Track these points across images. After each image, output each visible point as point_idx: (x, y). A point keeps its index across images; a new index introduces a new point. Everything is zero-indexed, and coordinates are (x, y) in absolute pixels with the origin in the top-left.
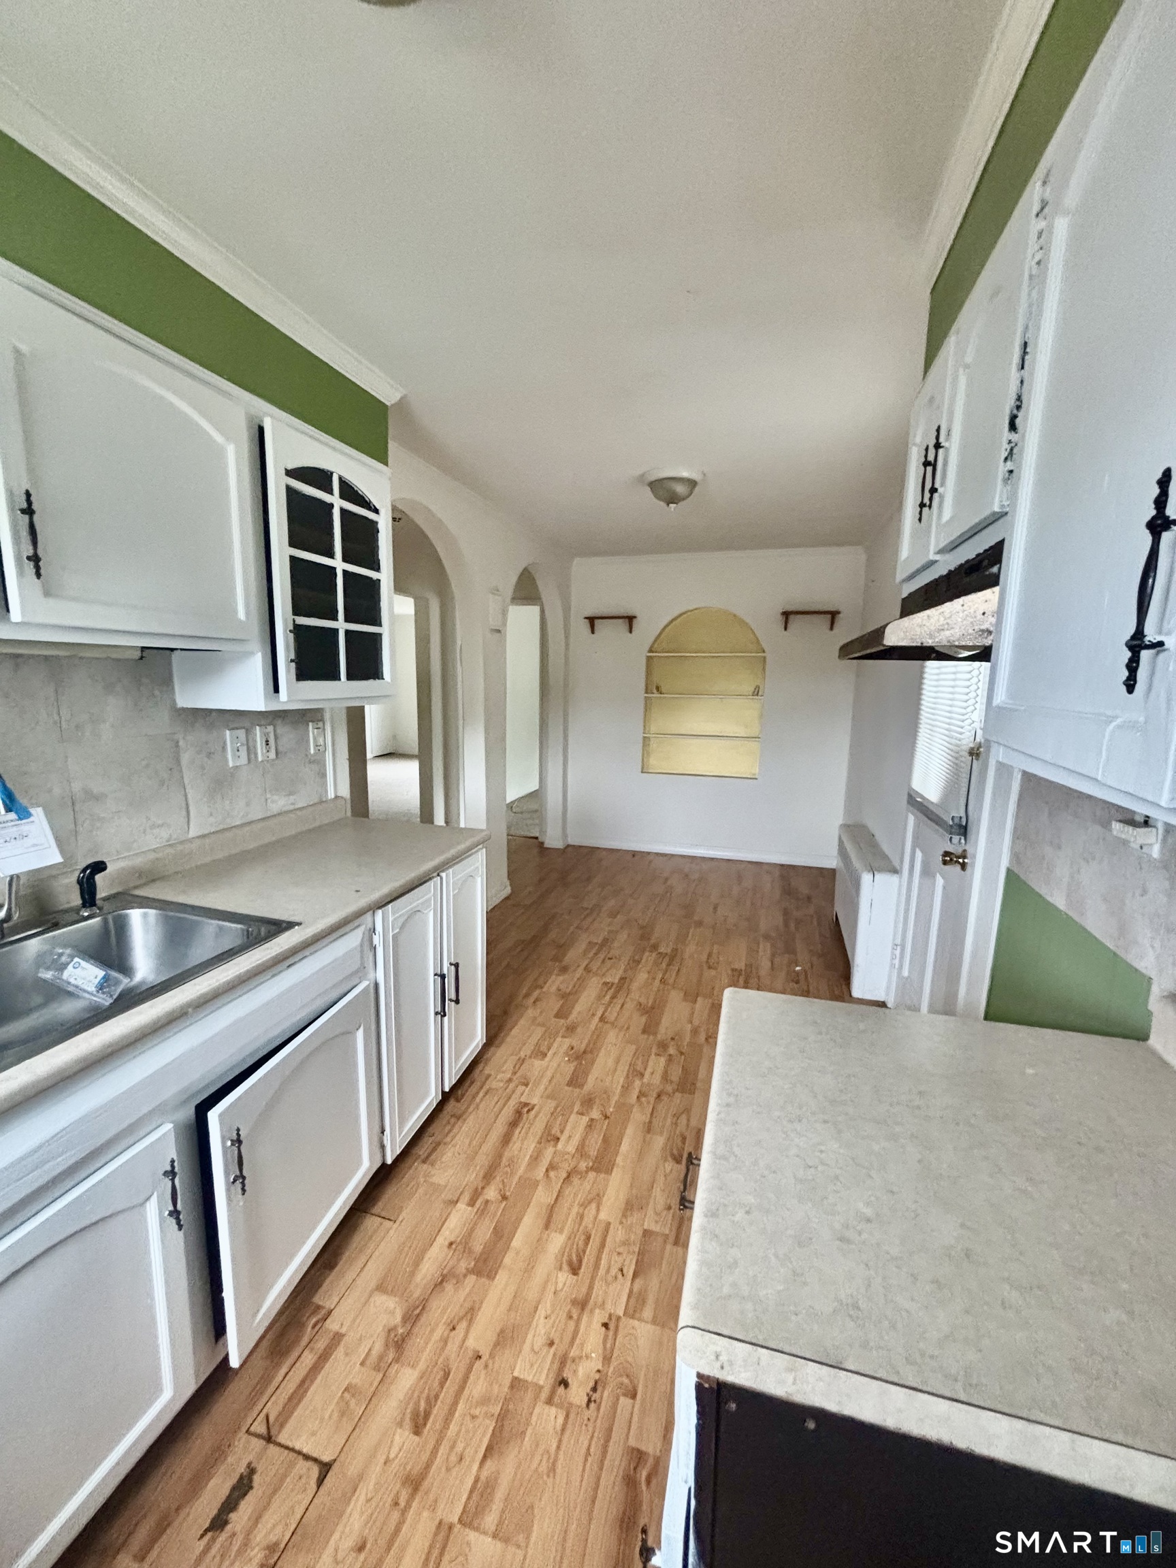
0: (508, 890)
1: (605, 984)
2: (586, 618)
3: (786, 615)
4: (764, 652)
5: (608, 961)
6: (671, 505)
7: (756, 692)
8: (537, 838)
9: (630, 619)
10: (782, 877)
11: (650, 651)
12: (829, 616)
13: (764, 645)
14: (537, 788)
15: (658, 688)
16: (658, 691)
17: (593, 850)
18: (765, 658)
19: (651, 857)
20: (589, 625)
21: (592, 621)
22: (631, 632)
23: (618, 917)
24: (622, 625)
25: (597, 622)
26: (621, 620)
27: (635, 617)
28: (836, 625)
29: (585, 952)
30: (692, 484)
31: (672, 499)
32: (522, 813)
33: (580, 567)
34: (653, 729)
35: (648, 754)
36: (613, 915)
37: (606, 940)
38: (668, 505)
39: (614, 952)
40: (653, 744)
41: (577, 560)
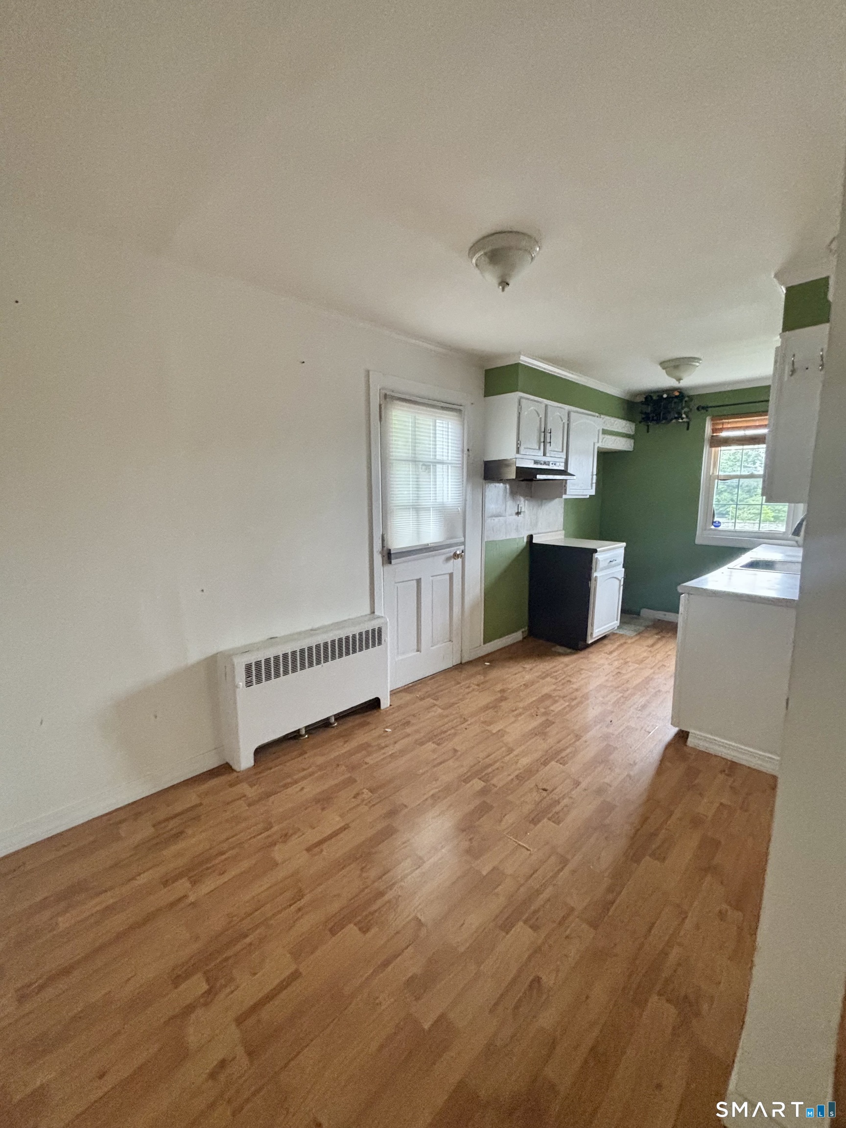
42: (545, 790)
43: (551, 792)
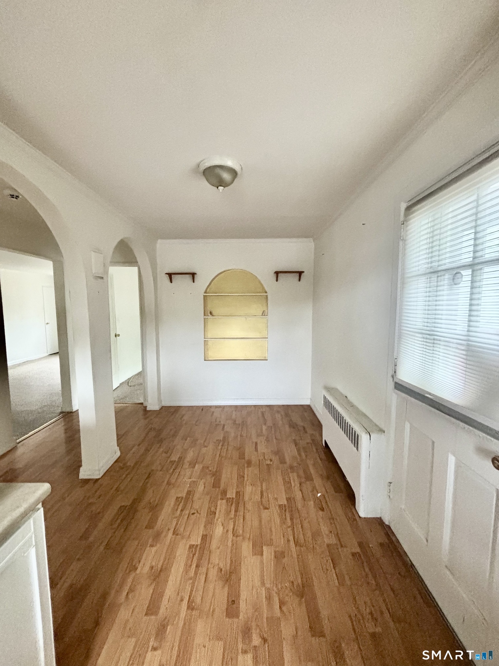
0: (118, 454)
1: (191, 547)
2: (166, 274)
3: (277, 273)
4: (266, 293)
5: (192, 516)
6: (220, 188)
7: (264, 314)
8: (142, 404)
9: (193, 275)
10: (287, 415)
11: (205, 293)
12: (298, 274)
13: (267, 289)
14: (141, 370)
15: (211, 313)
16: (211, 315)
17: (178, 409)
18: (267, 296)
19: (212, 410)
20: (168, 278)
21: (170, 275)
22: (194, 282)
23: (197, 466)
24: (188, 278)
25: (173, 276)
26: (188, 276)
27: (196, 274)
28: (302, 279)
29: (175, 510)
30: (234, 173)
31: (220, 183)
32: (134, 386)
33: (161, 244)
34: (209, 335)
35: (208, 350)
36: (192, 464)
37: (189, 493)
38: (218, 188)
39: (196, 506)
40: (210, 343)
41: (159, 241)
42: (193, 514)
43: (189, 514)
